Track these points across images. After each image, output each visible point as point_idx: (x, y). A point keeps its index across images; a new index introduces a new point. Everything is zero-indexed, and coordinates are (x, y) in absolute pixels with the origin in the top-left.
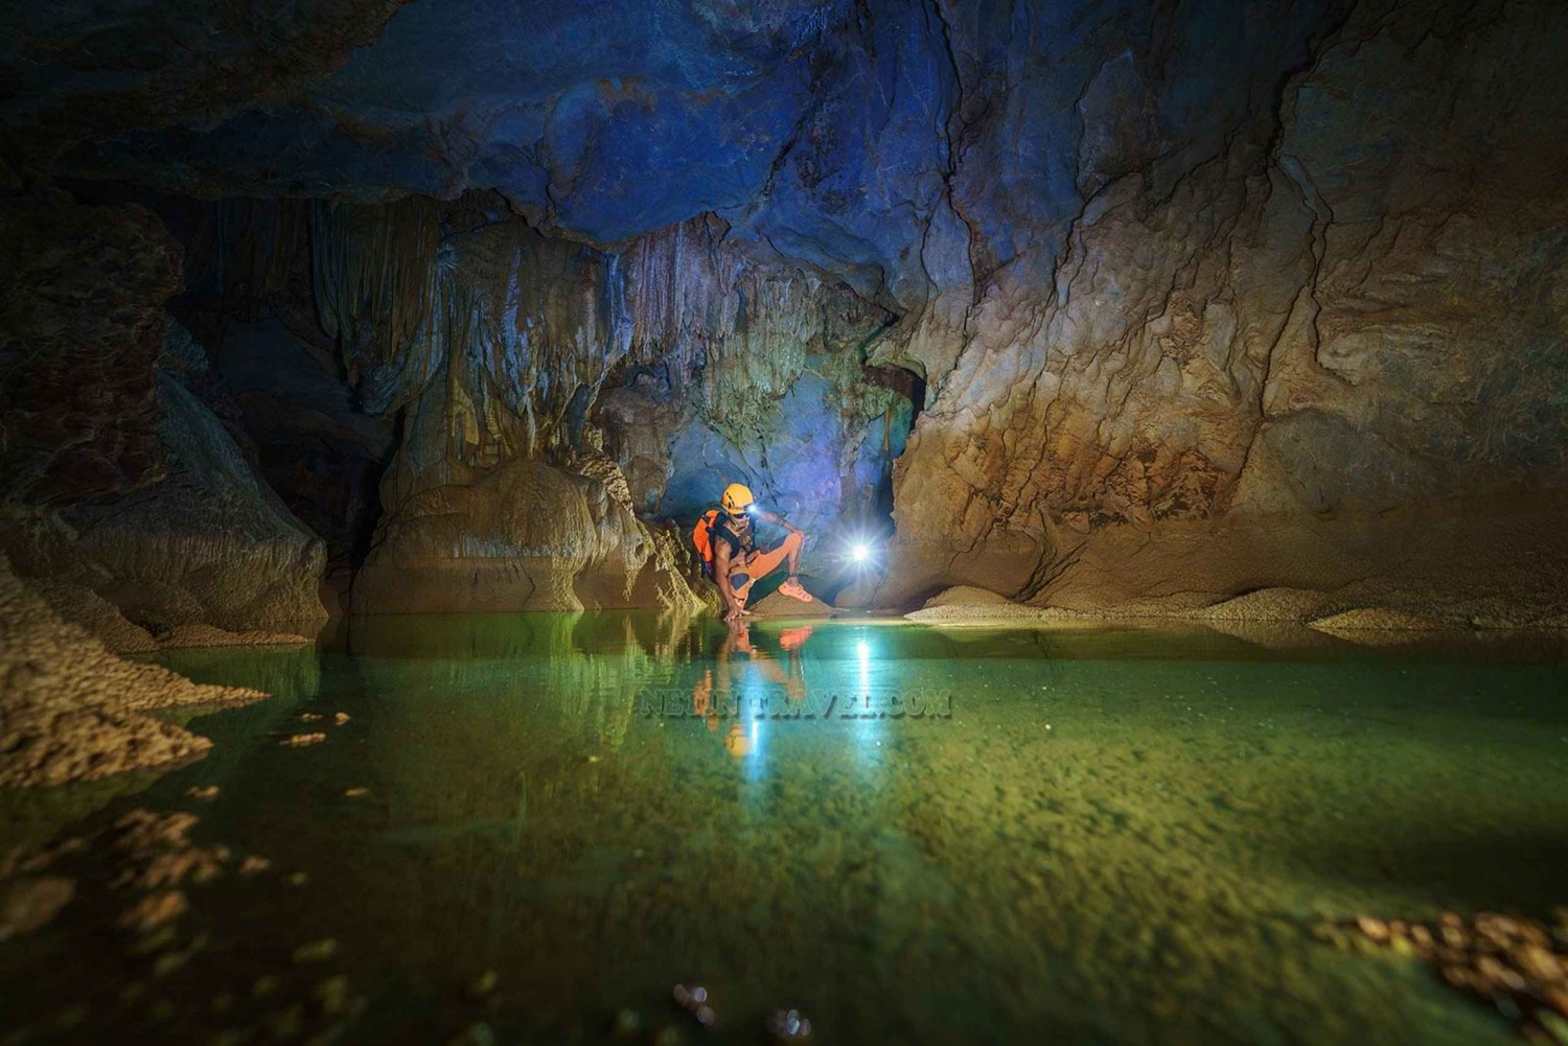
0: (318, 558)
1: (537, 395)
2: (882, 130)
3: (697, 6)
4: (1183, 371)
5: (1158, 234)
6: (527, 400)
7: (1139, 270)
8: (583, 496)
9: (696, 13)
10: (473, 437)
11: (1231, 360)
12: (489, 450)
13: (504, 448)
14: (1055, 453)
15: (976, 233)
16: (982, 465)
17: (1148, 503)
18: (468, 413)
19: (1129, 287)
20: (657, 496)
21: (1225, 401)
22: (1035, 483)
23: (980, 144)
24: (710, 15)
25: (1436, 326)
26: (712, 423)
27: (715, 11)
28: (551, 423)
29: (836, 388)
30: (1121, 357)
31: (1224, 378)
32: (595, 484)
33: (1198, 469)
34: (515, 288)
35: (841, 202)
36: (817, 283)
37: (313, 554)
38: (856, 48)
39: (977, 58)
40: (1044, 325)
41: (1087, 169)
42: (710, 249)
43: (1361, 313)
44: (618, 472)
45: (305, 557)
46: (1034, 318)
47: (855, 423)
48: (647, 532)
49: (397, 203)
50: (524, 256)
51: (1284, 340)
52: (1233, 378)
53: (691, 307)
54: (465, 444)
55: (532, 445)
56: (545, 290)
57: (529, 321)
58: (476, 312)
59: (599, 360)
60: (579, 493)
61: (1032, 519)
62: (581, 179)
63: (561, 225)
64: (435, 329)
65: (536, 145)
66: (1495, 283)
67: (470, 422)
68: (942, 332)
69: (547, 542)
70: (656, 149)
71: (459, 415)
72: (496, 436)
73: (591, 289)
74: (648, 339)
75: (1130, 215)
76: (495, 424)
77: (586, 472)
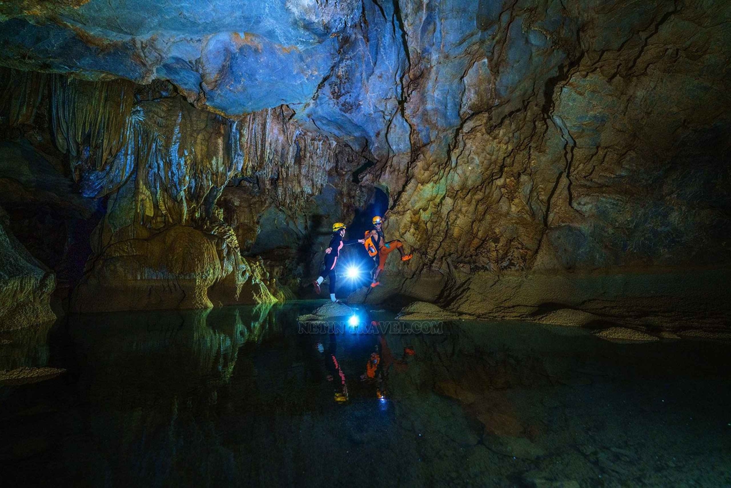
0: (51, 284)
1: (188, 191)
2: (370, 76)
3: (288, 4)
4: (512, 204)
5: (495, 140)
6: (182, 193)
7: (487, 155)
8: (214, 246)
9: (288, 8)
10: (150, 212)
11: (530, 200)
12: (159, 219)
13: (168, 218)
14: (452, 235)
15: (414, 130)
16: (417, 238)
17: (497, 262)
18: (147, 199)
19: (483, 162)
20: (251, 243)
21: (529, 219)
22: (443, 249)
23: (418, 90)
24: (294, 10)
25: (620, 196)
26: (281, 208)
27: (297, 8)
28: (195, 205)
29: (341, 193)
30: (481, 194)
31: (527, 208)
32: (220, 239)
33: (519, 248)
34: (178, 133)
35: (350, 108)
36: (335, 143)
37: (48, 282)
38: (360, 37)
39: (419, 51)
40: (445, 176)
41: (465, 107)
42: (283, 122)
43: (590, 187)
44: (232, 232)
45: (43, 284)
46: (439, 171)
47: (350, 210)
48: (247, 263)
49: (109, 81)
50: (183, 117)
51: (555, 195)
52: (531, 208)
53: (273, 150)
54: (145, 216)
55: (185, 217)
56: (195, 136)
57: (186, 152)
58: (154, 145)
59: (224, 174)
60: (212, 244)
61: (443, 265)
62: (220, 81)
63: (207, 104)
64: (129, 152)
65: (196, 61)
66: (643, 181)
67: (149, 204)
68: (396, 173)
69: (194, 271)
70: (261, 71)
71: (142, 200)
72: (164, 212)
73: (221, 138)
74: (250, 165)
75: (484, 130)
76: (163, 205)
77: (215, 232)
